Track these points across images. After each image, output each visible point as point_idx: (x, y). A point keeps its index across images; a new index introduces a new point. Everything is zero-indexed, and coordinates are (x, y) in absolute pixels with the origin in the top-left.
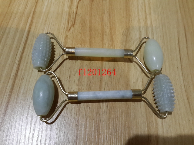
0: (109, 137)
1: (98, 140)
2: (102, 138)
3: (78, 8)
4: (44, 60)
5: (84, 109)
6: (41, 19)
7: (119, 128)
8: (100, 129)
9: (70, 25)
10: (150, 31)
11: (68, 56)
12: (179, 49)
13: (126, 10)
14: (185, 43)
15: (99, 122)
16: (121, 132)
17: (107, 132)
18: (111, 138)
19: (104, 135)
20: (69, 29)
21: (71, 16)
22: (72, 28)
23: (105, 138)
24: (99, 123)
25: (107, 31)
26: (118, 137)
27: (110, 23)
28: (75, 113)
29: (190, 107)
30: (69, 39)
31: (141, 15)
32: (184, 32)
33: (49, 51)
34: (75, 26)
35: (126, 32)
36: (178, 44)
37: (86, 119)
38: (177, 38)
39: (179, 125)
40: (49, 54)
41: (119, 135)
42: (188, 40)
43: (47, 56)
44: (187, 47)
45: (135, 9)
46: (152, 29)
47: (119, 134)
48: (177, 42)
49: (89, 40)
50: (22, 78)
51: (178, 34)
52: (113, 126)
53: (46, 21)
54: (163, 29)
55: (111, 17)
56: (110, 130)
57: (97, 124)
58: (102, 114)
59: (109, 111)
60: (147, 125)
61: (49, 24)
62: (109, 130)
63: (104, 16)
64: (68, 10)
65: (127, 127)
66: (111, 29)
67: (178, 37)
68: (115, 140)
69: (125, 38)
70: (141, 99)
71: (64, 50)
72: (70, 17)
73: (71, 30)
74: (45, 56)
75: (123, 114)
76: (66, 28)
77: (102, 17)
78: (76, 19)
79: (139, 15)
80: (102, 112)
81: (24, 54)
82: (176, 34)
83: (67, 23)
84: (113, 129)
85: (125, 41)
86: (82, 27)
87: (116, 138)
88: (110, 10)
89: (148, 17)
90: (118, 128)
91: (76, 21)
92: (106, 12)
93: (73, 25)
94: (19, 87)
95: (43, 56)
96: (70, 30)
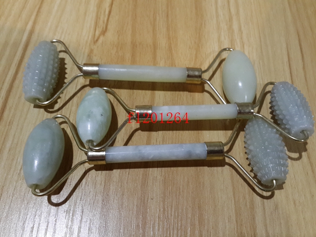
0: (164, 226)
1: (144, 232)
2: (150, 228)
3: (114, 6)
4: (43, 86)
5: (118, 176)
6: (49, 24)
7: (182, 210)
8: (147, 212)
9: (97, 33)
10: (238, 41)
11: (88, 80)
12: (289, 71)
13: (196, 8)
14: (300, 61)
15: (146, 199)
16: (187, 217)
17: (159, 218)
18: (167, 229)
19: (154, 224)
20: (95, 39)
21: (100, 18)
22: (102, 38)
23: (156, 228)
24: (146, 201)
25: (163, 42)
26: (181, 226)
27: (168, 29)
28: (103, 182)
29: (313, 171)
30: (95, 56)
31: (222, 16)
32: (297, 42)
33: (53, 70)
34: (106, 35)
35: (195, 43)
36: (288, 62)
37: (121, 194)
38: (287, 53)
39: (295, 203)
40: (52, 75)
41: (181, 223)
42: (305, 56)
43: (49, 78)
44: (304, 68)
45: (212, 5)
46: (241, 38)
47: (181, 220)
48: (286, 59)
49: (130, 58)
50: (10, 122)
51: (287, 46)
52: (172, 206)
53: (57, 27)
54: (260, 38)
55: (170, 19)
56: (166, 213)
57: (141, 202)
58: (151, 184)
59: (165, 178)
60: (235, 205)
61: (62, 32)
62: (164, 213)
63: (158, 18)
64: (96, 9)
65: (197, 208)
66: (169, 38)
67: (288, 50)
68: (175, 231)
69: (195, 53)
70: (224, 159)
71: (80, 69)
72: (98, 20)
73: (100, 41)
74: (45, 78)
75: (190, 184)
76: (90, 37)
77: (155, 20)
78: (109, 23)
79: (217, 16)
80: (151, 181)
81: (17, 82)
82: (284, 45)
83: (92, 29)
84: (171, 212)
85: (194, 58)
86: (119, 36)
87: (177, 229)
88: (168, 8)
89: (234, 18)
90: (180, 210)
91: (109, 27)
92: (160, 12)
93: (104, 32)
94: (3, 138)
95: (41, 79)
96: (97, 40)
